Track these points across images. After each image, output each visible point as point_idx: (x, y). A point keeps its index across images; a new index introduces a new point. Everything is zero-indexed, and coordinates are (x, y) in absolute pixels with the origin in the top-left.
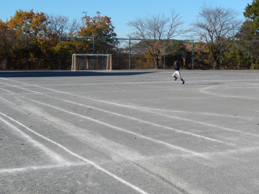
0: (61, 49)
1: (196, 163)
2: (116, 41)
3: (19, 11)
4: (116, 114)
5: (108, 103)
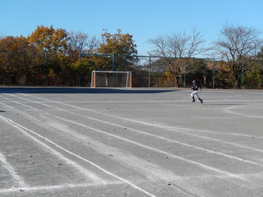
0: (80, 66)
1: (233, 184)
3: (40, 27)
4: (144, 133)
5: (134, 121)
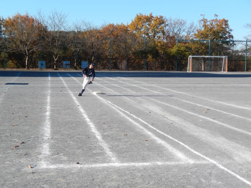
0: (177, 51)
2: (232, 43)
3: (139, 15)
4: (235, 115)
5: (226, 104)
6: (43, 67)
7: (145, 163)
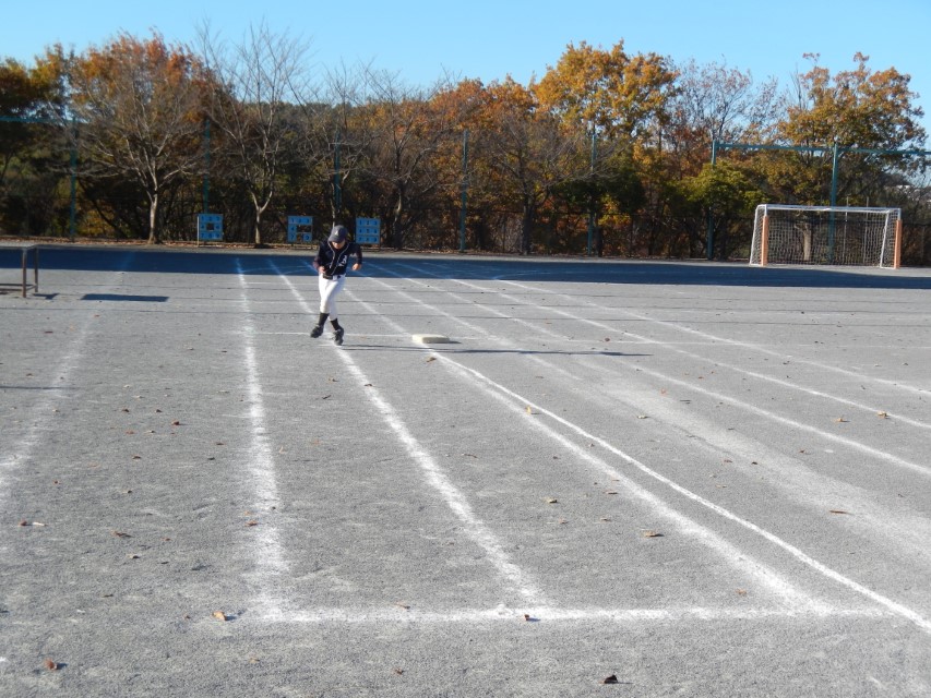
2: (919, 161)
3: (577, 47)
6: (215, 238)
7: (647, 612)
